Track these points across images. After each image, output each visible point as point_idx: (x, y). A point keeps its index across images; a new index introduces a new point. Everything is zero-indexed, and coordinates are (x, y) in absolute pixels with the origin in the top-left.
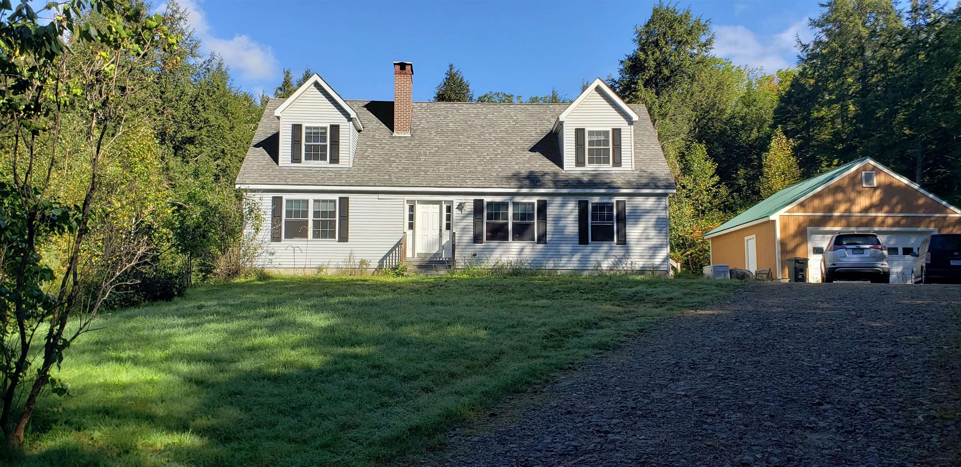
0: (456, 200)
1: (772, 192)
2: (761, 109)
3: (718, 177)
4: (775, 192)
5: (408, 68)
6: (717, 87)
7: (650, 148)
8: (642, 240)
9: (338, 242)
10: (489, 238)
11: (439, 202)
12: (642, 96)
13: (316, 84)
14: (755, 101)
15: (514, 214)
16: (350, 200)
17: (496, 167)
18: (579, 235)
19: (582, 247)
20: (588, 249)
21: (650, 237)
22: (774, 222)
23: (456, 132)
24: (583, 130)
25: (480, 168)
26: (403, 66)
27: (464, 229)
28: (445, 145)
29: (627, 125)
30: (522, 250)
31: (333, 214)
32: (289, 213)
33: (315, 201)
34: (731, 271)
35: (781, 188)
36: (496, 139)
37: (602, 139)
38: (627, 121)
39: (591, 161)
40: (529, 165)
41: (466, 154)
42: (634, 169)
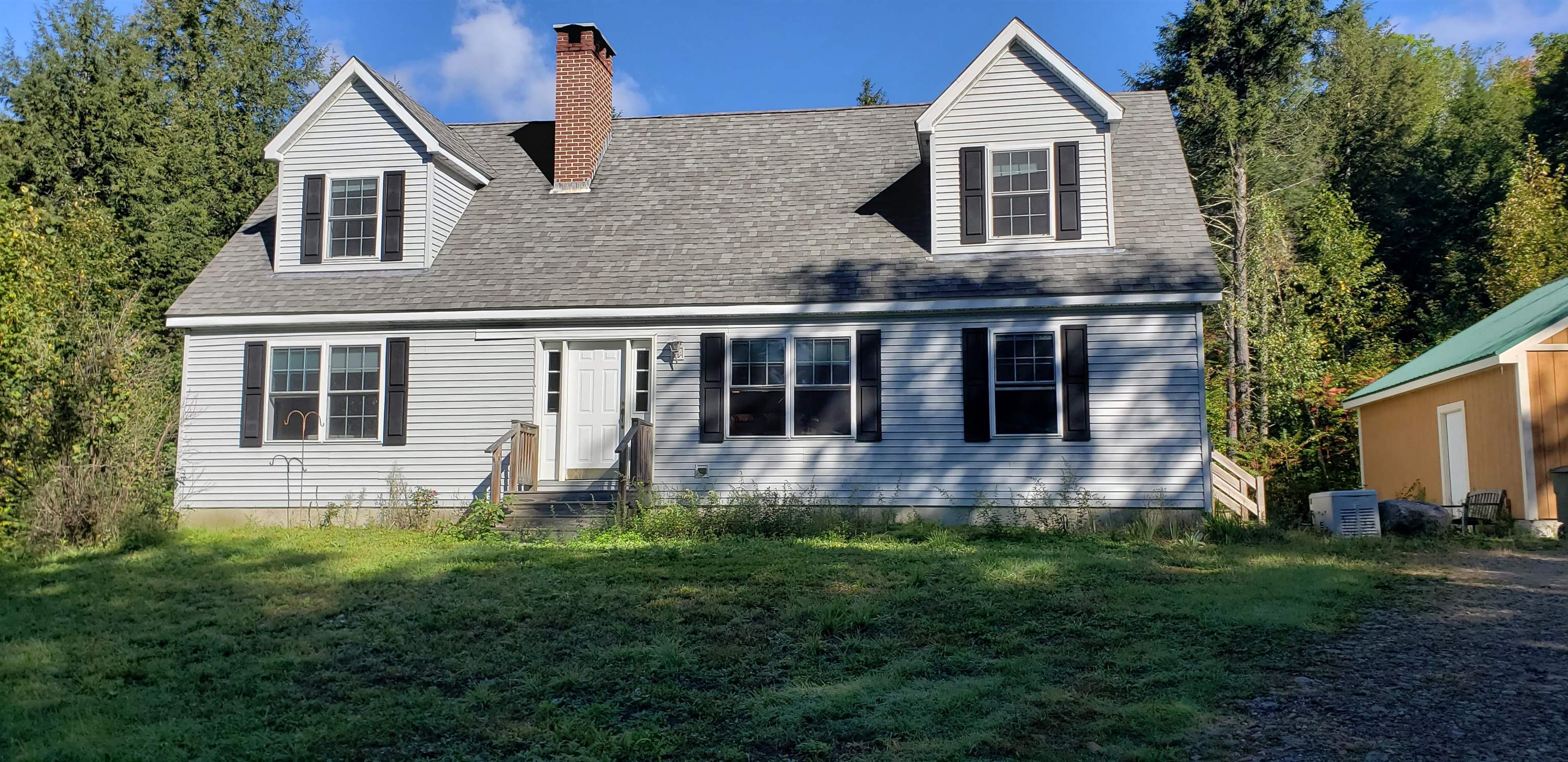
0: (658, 336)
1: (1515, 292)
2: (1496, 123)
3: (1382, 264)
4: (1525, 292)
5: (588, 37)
6: (1391, 78)
7: (1164, 191)
8: (1131, 427)
9: (384, 445)
10: (738, 429)
11: (618, 344)
12: (1201, 93)
13: (357, 82)
14: (1482, 106)
15: (799, 368)
16: (411, 344)
17: (768, 253)
18: (966, 418)
19: (971, 447)
20: (985, 452)
21: (1153, 419)
22: (1511, 368)
23: (694, 178)
24: (980, 151)
25: (726, 258)
26: (574, 33)
27: (671, 410)
28: (661, 207)
29: (1094, 132)
30: (815, 457)
31: (372, 380)
32: (279, 382)
33: (336, 350)
34: (1383, 509)
35: (1539, 285)
36: (785, 187)
37: (1029, 172)
38: (1093, 123)
39: (1001, 229)
40: (847, 246)
41: (704, 225)
42: (1113, 244)
